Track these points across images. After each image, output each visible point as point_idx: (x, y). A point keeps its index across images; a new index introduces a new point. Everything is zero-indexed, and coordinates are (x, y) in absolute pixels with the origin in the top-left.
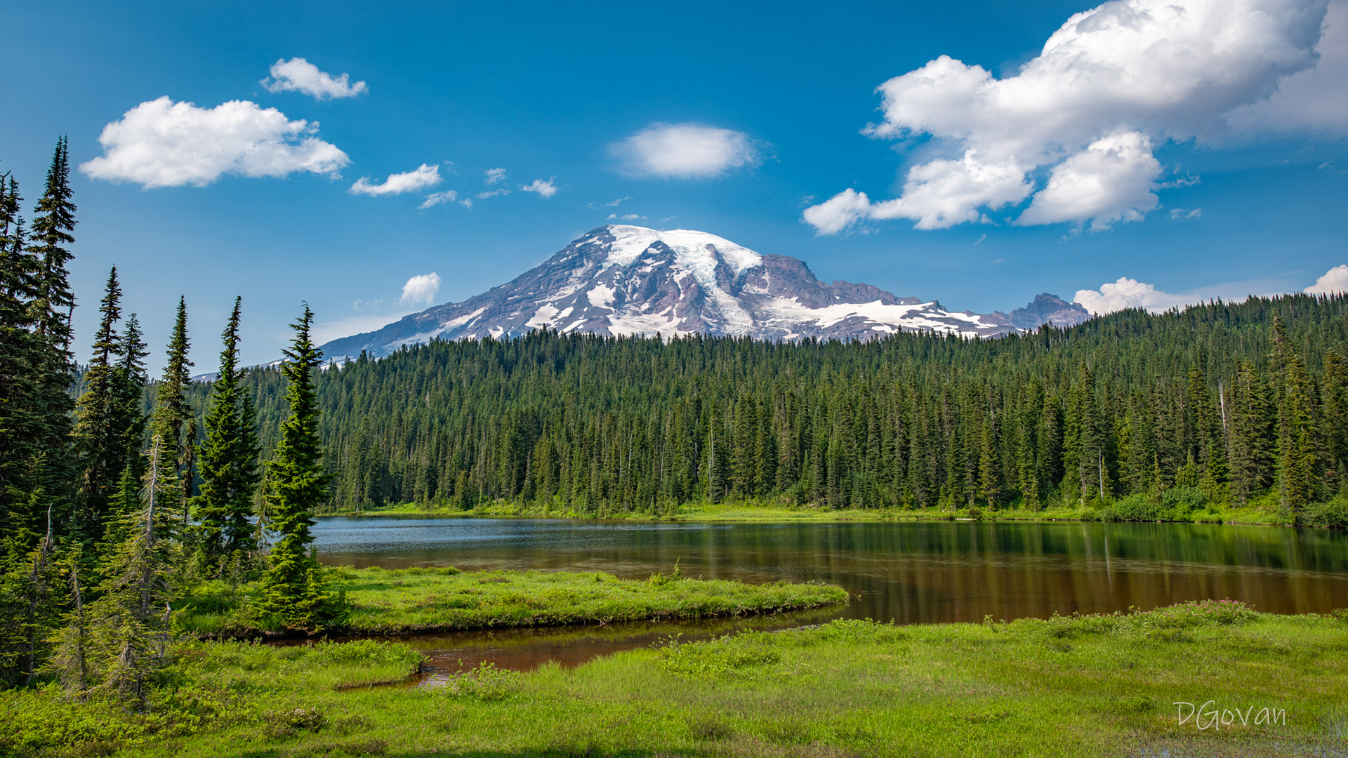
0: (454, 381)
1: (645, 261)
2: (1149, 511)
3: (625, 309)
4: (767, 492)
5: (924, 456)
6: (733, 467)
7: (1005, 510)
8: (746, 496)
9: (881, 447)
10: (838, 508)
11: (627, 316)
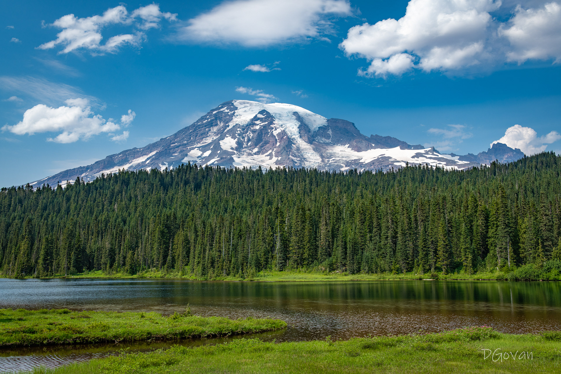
0: (133, 196)
1: (256, 122)
2: (535, 274)
3: (243, 151)
4: (311, 264)
5: (405, 242)
6: (291, 248)
7: (452, 274)
8: (299, 266)
9: (380, 236)
10: (353, 273)
11: (244, 156)
